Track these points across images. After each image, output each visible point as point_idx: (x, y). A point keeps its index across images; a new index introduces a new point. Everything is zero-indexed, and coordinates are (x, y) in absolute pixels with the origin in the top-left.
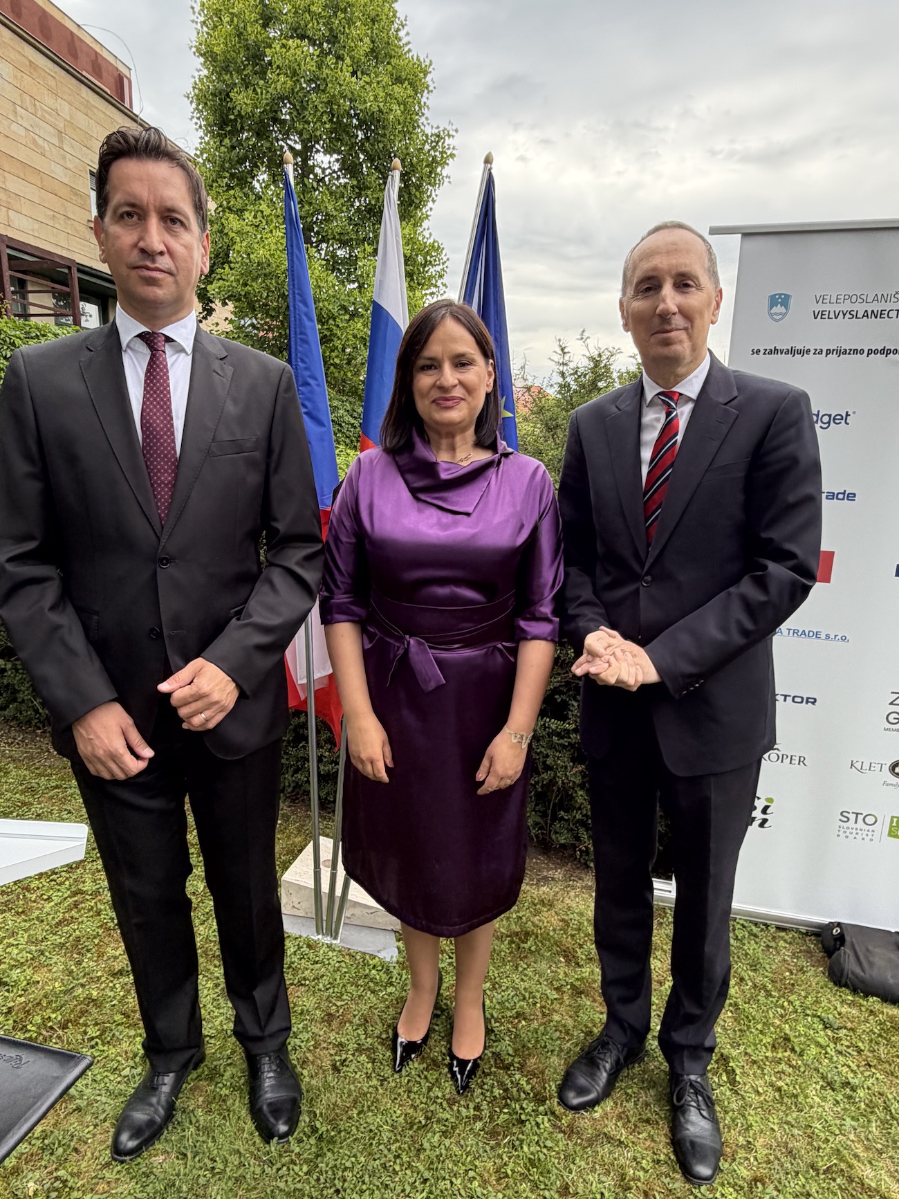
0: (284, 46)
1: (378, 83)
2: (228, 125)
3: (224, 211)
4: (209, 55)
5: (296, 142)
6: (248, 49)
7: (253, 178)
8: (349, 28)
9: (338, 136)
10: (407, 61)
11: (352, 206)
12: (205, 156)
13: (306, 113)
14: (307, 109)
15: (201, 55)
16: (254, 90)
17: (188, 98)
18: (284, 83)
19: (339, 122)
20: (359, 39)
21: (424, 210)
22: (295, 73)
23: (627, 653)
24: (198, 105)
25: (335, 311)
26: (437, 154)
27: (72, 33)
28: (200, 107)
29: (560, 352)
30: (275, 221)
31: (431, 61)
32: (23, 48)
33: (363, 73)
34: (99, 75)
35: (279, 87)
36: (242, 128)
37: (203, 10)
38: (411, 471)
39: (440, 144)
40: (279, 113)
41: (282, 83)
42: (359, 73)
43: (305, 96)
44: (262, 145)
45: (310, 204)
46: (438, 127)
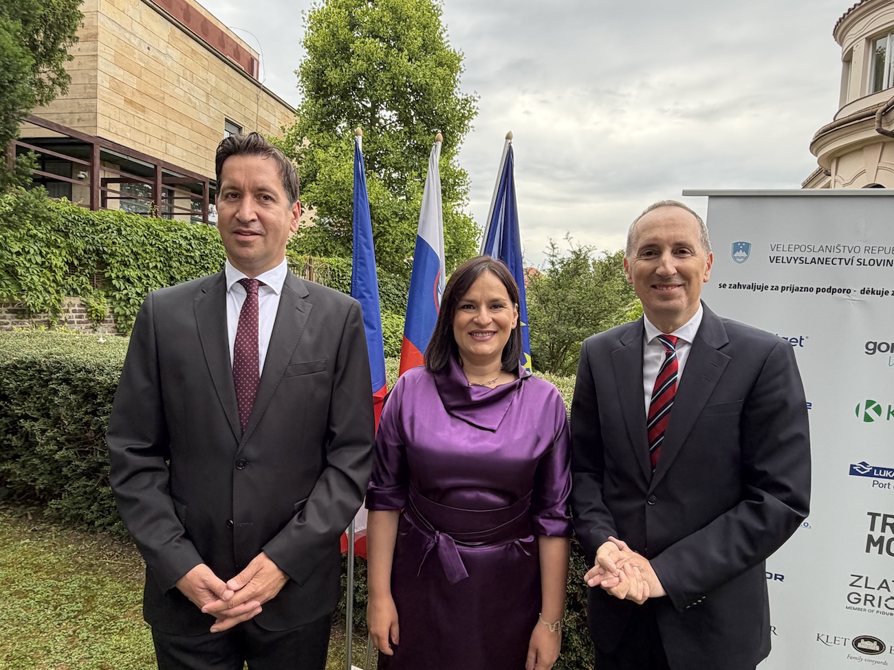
0: (363, 42)
1: (426, 66)
2: (321, 91)
3: (315, 147)
4: (312, 48)
5: (367, 102)
6: (339, 44)
7: (337, 125)
8: (408, 31)
9: (397, 99)
10: (446, 52)
11: (404, 145)
12: (305, 110)
13: (376, 84)
14: (376, 82)
15: (307, 47)
16: (341, 69)
17: (296, 73)
18: (362, 65)
19: (398, 91)
20: (415, 39)
21: (455, 148)
22: (369, 59)
23: (636, 568)
24: (302, 78)
25: (388, 216)
26: (466, 112)
27: (222, 32)
28: (304, 79)
29: (551, 248)
30: (350, 154)
31: (463, 53)
32: (188, 42)
33: (416, 60)
34: (238, 59)
35: (358, 68)
36: (331, 93)
37: (310, 20)
38: (447, 392)
39: (468, 105)
40: (357, 84)
41: (361, 65)
42: (413, 60)
43: (375, 74)
44: (344, 104)
45: (376, 143)
46: (467, 95)
